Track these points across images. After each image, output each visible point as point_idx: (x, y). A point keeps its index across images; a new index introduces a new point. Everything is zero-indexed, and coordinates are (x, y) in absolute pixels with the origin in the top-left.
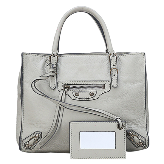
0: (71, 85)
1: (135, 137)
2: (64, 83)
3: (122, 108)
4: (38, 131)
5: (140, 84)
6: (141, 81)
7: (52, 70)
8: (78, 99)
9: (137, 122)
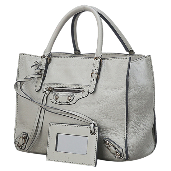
0: (54, 88)
1: (111, 146)
2: (49, 85)
3: (100, 115)
5: (121, 90)
6: (123, 88)
7: (37, 71)
8: (57, 103)
9: (115, 131)
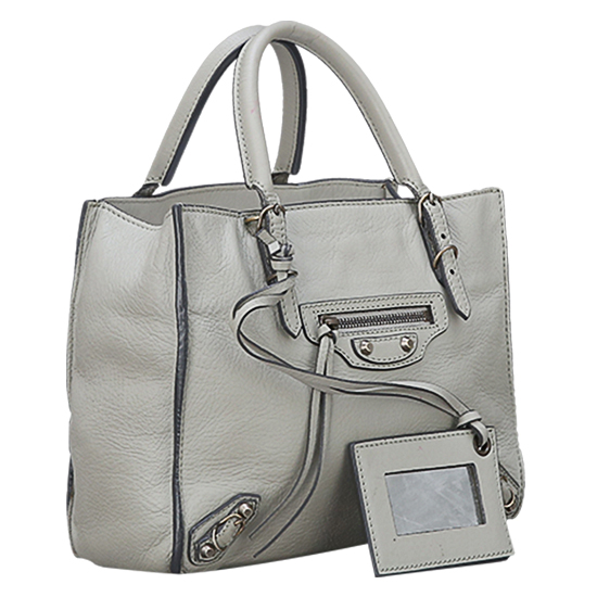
0: (344, 316)
2: (317, 309)
4: (245, 491)
7: (283, 265)
8: (371, 366)
